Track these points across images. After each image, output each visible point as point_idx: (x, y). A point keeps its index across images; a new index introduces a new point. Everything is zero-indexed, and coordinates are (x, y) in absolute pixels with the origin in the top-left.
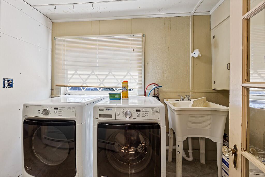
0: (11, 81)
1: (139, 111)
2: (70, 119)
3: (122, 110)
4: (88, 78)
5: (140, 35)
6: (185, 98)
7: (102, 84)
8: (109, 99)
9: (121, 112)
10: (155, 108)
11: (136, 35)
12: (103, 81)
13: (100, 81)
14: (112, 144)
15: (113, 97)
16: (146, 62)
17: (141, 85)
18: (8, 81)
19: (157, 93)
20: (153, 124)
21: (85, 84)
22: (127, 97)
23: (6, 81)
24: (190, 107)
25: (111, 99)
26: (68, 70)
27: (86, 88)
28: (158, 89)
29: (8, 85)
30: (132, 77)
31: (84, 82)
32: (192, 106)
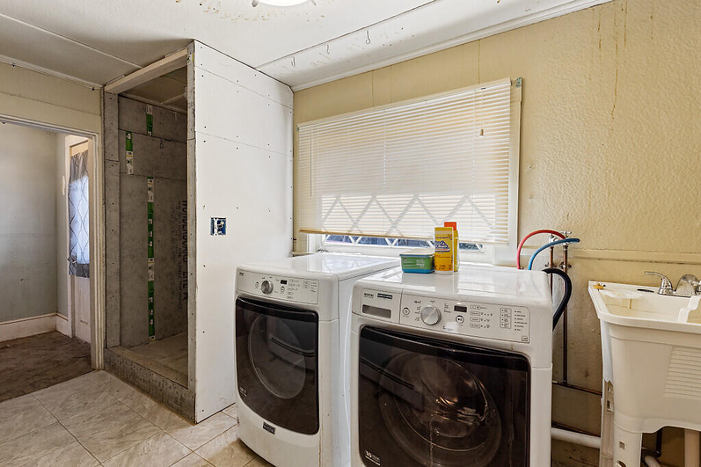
0: (222, 223)
1: (464, 309)
2: (307, 308)
3: (416, 302)
4: (363, 213)
5: (505, 84)
6: (679, 284)
7: (395, 230)
8: (400, 269)
9: (413, 308)
10: (514, 309)
11: (491, 87)
12: (398, 220)
13: (391, 221)
14: (402, 384)
15: (412, 266)
16: (524, 164)
17: (506, 233)
18: (219, 222)
19: (563, 260)
20: (505, 355)
21: (356, 229)
22: (450, 267)
23: (216, 223)
24: (682, 319)
25: (406, 271)
26: (323, 196)
27: (361, 237)
28: (566, 247)
29: (219, 230)
30: (477, 210)
31: (355, 224)
32: (689, 317)
